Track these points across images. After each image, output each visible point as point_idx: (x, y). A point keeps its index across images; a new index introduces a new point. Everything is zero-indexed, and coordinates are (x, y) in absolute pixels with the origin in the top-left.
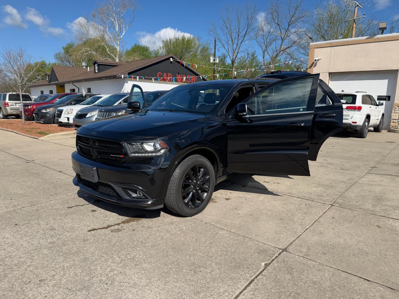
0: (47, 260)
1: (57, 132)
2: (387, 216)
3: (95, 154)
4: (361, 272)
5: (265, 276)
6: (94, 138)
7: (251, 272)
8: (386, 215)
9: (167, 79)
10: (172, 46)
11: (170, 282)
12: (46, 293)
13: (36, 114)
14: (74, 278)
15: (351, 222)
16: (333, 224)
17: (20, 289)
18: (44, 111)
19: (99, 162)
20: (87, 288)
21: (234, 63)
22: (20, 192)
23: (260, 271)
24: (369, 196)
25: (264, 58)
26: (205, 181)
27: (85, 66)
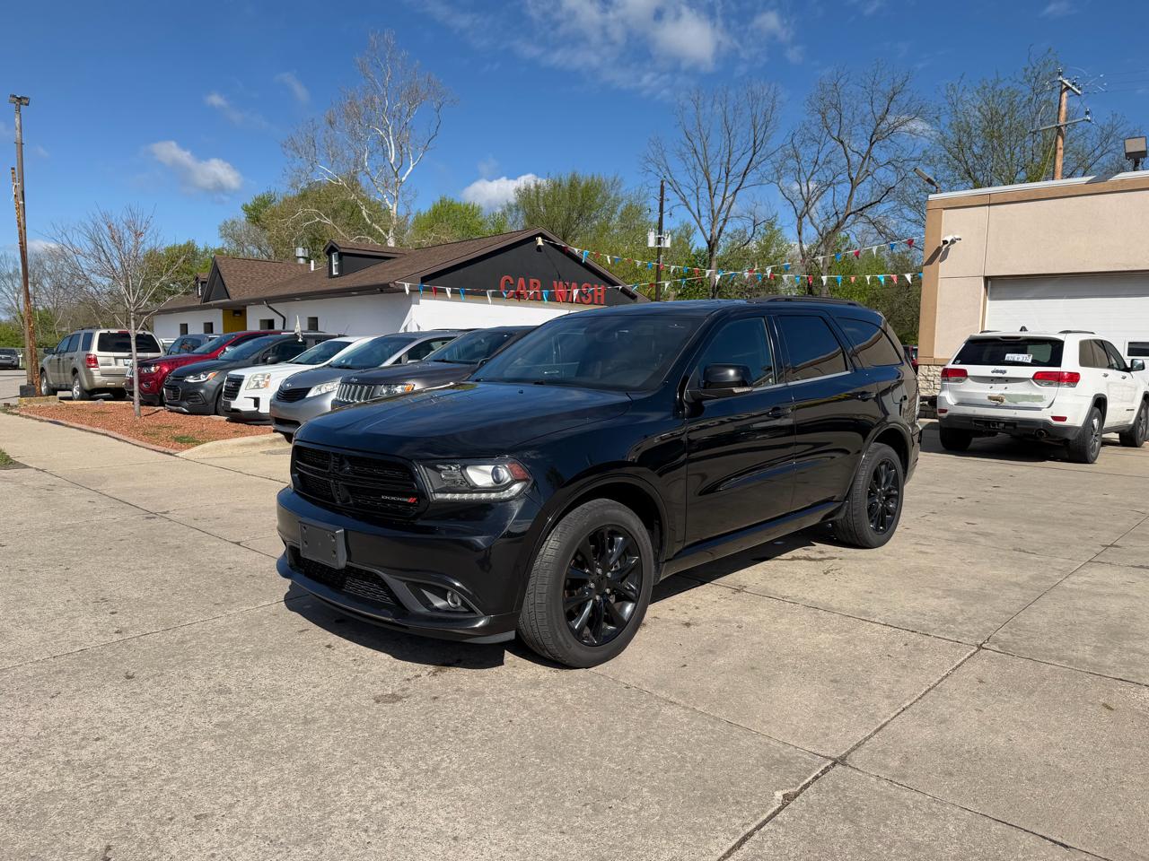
0: (212, 766)
1: (226, 436)
2: (1135, 680)
3: (340, 494)
4: (1047, 825)
5: (781, 824)
6: (340, 452)
7: (745, 813)
8: (1131, 677)
9: (526, 294)
10: (541, 203)
11: (531, 831)
12: (212, 848)
13: (169, 387)
14: (281, 814)
15: (1031, 693)
16: (979, 696)
17: (148, 836)
18: (191, 380)
19: (350, 514)
20: (318, 840)
21: (715, 249)
22: (136, 595)
23: (770, 812)
24: (1090, 625)
25: (799, 233)
26: (626, 572)
27: (303, 257)
